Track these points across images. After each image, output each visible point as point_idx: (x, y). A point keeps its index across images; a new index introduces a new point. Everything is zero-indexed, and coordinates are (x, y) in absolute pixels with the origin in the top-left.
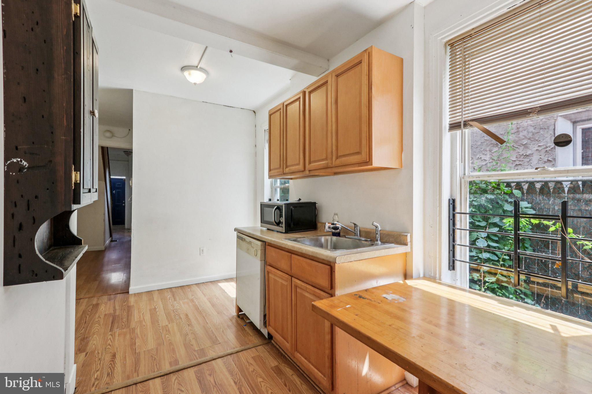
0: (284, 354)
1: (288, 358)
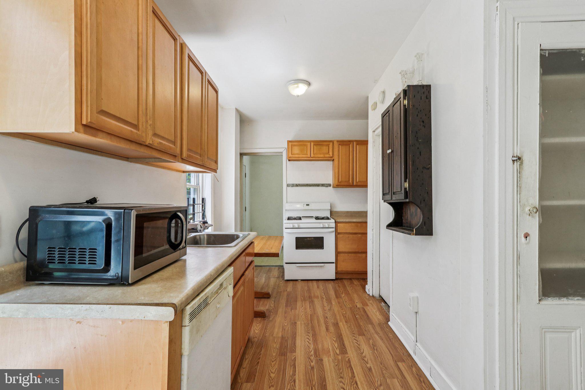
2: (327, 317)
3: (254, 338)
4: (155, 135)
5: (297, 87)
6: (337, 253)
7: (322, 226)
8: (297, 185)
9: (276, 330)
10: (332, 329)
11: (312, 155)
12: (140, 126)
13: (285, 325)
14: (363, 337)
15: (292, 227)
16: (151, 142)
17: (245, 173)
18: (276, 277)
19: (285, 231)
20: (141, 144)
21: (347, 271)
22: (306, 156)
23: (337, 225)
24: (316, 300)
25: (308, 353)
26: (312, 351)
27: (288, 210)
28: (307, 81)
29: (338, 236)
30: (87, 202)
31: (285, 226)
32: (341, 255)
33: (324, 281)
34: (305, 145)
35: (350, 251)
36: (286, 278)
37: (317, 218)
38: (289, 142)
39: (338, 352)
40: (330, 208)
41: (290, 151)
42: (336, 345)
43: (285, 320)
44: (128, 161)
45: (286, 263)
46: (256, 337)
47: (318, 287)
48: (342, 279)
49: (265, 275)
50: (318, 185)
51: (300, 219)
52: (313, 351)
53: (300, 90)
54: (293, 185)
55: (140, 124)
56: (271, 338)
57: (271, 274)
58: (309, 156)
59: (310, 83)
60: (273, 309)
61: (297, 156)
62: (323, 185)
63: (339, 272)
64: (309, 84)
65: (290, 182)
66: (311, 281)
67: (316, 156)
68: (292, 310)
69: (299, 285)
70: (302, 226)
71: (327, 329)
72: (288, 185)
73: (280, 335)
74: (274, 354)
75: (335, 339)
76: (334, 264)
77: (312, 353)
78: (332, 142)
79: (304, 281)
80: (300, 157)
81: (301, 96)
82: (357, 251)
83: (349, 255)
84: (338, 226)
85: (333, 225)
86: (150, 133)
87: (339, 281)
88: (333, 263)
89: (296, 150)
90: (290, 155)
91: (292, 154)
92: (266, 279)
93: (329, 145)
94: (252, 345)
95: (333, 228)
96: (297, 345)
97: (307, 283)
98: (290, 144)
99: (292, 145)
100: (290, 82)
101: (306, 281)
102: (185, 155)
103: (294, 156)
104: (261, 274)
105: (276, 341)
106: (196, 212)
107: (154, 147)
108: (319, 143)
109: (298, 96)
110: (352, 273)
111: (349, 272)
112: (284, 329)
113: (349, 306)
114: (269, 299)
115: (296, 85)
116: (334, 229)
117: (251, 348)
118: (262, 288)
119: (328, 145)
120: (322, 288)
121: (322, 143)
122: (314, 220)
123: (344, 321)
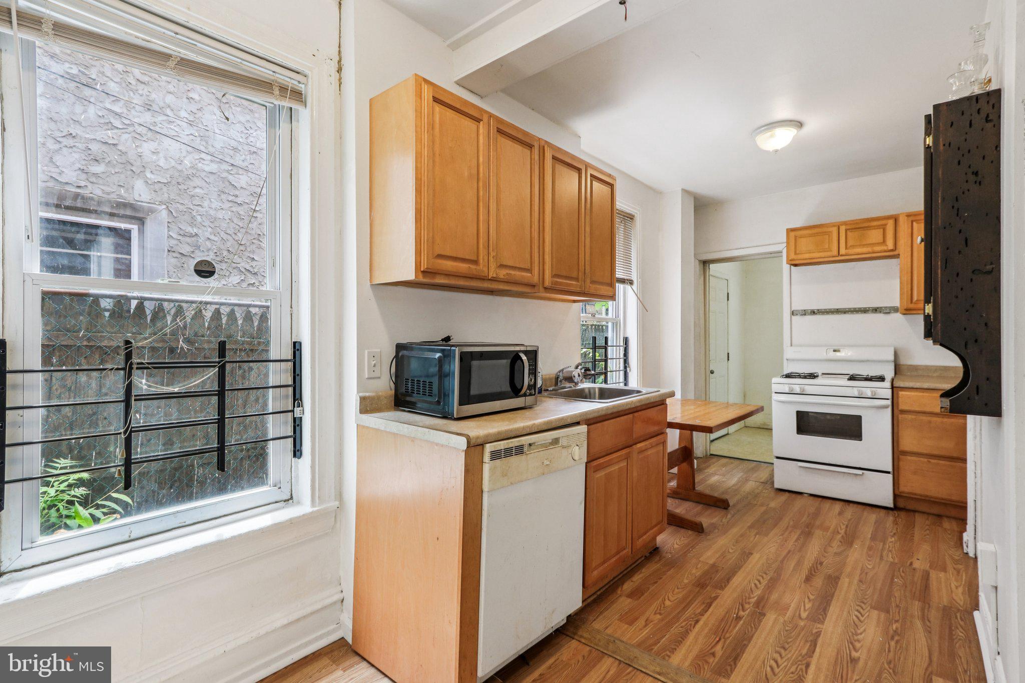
0: (595, 596)
1: (602, 591)
2: (821, 564)
3: (667, 553)
4: (502, 266)
5: (772, 136)
6: (898, 453)
7: (856, 394)
8: (813, 312)
9: (709, 553)
10: (818, 582)
11: (843, 251)
12: (481, 261)
13: (729, 552)
14: (883, 615)
15: (787, 392)
16: (495, 276)
17: (728, 294)
18: (762, 481)
19: (775, 397)
20: (484, 279)
21: (927, 496)
22: (829, 254)
23: (898, 394)
24: (818, 533)
25: (744, 598)
26: (754, 598)
27: (793, 360)
28: (791, 121)
29: (900, 418)
30: (443, 340)
31: (775, 388)
32: (909, 458)
33: (864, 507)
34: (825, 233)
35: (936, 452)
36: (777, 486)
37: (852, 378)
38: (789, 231)
39: (804, 615)
40: (892, 358)
41: (793, 248)
42: (808, 606)
43: (734, 546)
44: (492, 295)
45: (778, 458)
46: (671, 553)
47: (840, 514)
48: (915, 511)
49: (742, 474)
50: (865, 311)
51: (813, 376)
52: (756, 598)
53: (782, 138)
54: (804, 313)
55: (481, 257)
56: (694, 561)
57: (755, 475)
58: (835, 252)
59: (799, 122)
60: (723, 525)
61: (807, 256)
62: (876, 310)
63: (905, 495)
64: (800, 125)
65: (797, 306)
66: (830, 501)
67: (851, 251)
68: (757, 536)
69: (799, 502)
70: (809, 389)
71: (808, 579)
72: (793, 313)
73: (711, 562)
74: (686, 581)
75: (812, 597)
76: (890, 476)
77: (753, 600)
78: (896, 219)
79: (816, 499)
80: (814, 258)
81: (782, 149)
82: (955, 455)
83: (933, 461)
84: (900, 395)
85: (888, 393)
86: (493, 266)
87: (903, 514)
88: (888, 473)
89: (805, 245)
90: (793, 256)
91: (796, 253)
92: (738, 482)
93: (886, 225)
94: (660, 560)
95: (888, 399)
96: (731, 583)
97: (821, 501)
98: (792, 234)
99: (796, 237)
100: (759, 130)
101: (820, 499)
102: (547, 283)
103: (800, 257)
104: (734, 471)
105: (699, 566)
106: (609, 356)
107: (499, 280)
108: (860, 226)
109: (776, 151)
110: (945, 504)
111: (932, 499)
112: (723, 555)
113: (891, 560)
114: (725, 510)
115: (768, 134)
116: (889, 402)
117: (655, 562)
118: (723, 493)
119: (884, 228)
120: (849, 517)
121: (866, 225)
122: (844, 381)
123: (857, 578)
